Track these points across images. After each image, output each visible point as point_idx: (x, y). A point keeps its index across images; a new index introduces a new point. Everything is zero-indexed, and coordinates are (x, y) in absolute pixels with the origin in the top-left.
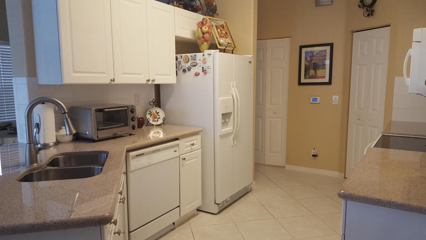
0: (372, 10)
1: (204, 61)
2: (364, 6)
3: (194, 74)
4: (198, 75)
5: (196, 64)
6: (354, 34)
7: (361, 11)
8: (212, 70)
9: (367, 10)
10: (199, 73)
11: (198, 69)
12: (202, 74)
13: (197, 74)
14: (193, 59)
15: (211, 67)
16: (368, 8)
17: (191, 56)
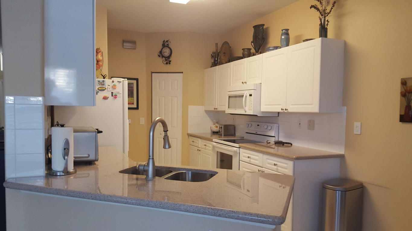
0: (170, 60)
1: (114, 87)
2: (163, 57)
3: (102, 98)
4: (107, 99)
5: (104, 89)
6: (153, 74)
7: (160, 60)
8: (121, 95)
9: (166, 60)
10: (108, 97)
11: (107, 94)
12: (111, 98)
13: (105, 98)
14: (101, 84)
15: (121, 92)
16: (167, 59)
17: (99, 81)
